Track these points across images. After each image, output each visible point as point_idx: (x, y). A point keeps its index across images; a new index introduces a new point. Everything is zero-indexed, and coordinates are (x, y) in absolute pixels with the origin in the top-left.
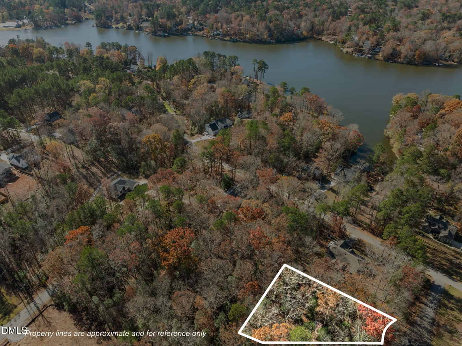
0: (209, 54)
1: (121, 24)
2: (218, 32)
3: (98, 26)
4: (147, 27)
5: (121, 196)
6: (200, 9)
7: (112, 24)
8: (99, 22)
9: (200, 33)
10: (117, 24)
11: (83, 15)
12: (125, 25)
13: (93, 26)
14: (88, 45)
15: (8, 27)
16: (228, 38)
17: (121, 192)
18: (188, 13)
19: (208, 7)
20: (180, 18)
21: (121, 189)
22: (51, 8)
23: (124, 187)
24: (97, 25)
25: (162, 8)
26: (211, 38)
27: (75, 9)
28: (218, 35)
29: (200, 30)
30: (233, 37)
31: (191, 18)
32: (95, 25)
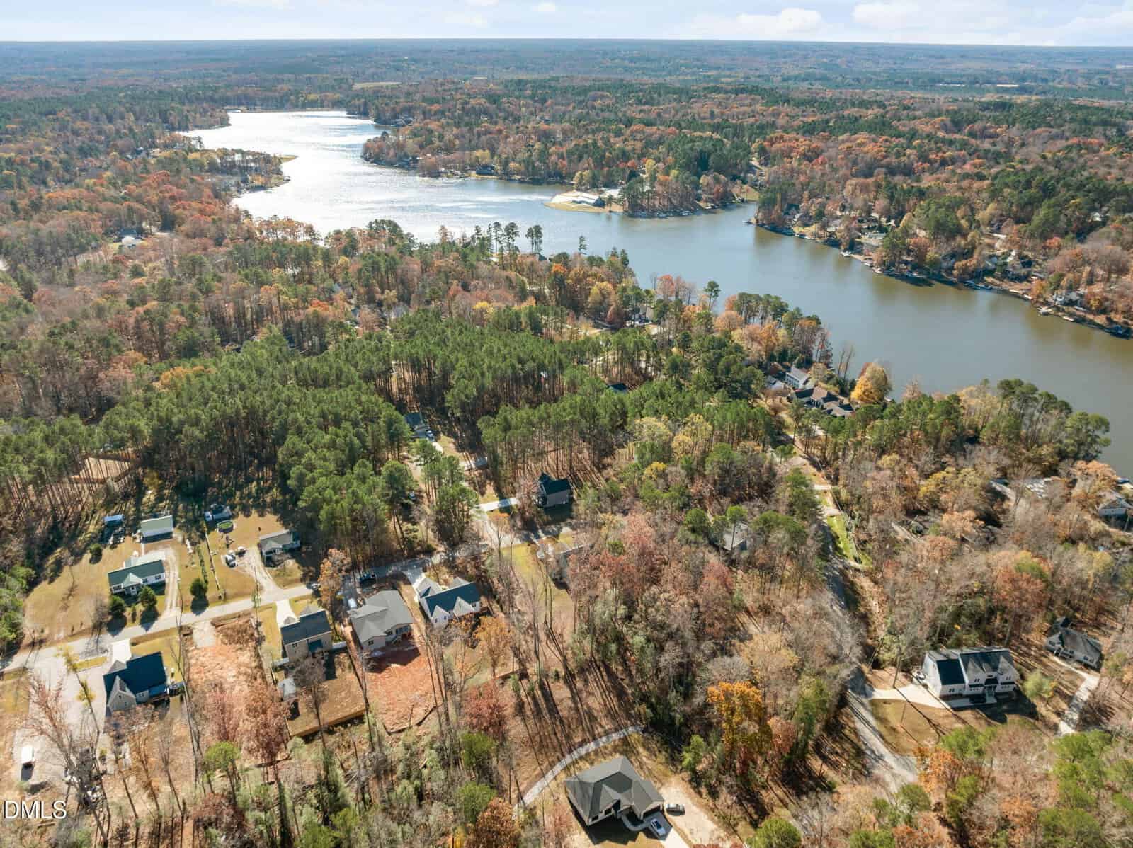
0: (1018, 391)
1: (814, 228)
2: (1074, 296)
3: (760, 225)
4: (875, 248)
5: (603, 821)
6: (1036, 220)
7: (793, 225)
8: (765, 217)
9: (1016, 288)
10: (806, 225)
11: (736, 190)
12: (822, 233)
13: (749, 223)
14: (713, 288)
15: (580, 202)
16: (1100, 320)
17: (608, 811)
18: (996, 225)
19: (1062, 217)
20: (969, 238)
21: (611, 804)
22: (674, 172)
23: (619, 802)
24: (757, 221)
25: (929, 204)
26: (1044, 309)
27: (722, 177)
28: (1071, 303)
29: (1019, 279)
30: (1118, 318)
31: (1002, 237)
32: (754, 221)
